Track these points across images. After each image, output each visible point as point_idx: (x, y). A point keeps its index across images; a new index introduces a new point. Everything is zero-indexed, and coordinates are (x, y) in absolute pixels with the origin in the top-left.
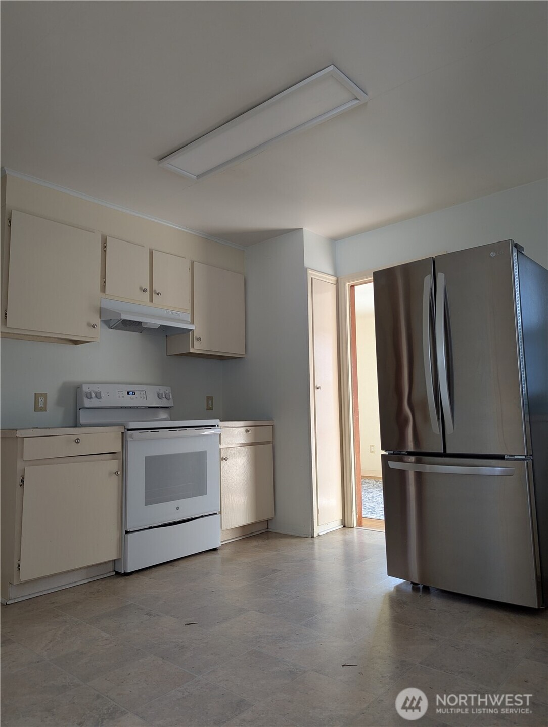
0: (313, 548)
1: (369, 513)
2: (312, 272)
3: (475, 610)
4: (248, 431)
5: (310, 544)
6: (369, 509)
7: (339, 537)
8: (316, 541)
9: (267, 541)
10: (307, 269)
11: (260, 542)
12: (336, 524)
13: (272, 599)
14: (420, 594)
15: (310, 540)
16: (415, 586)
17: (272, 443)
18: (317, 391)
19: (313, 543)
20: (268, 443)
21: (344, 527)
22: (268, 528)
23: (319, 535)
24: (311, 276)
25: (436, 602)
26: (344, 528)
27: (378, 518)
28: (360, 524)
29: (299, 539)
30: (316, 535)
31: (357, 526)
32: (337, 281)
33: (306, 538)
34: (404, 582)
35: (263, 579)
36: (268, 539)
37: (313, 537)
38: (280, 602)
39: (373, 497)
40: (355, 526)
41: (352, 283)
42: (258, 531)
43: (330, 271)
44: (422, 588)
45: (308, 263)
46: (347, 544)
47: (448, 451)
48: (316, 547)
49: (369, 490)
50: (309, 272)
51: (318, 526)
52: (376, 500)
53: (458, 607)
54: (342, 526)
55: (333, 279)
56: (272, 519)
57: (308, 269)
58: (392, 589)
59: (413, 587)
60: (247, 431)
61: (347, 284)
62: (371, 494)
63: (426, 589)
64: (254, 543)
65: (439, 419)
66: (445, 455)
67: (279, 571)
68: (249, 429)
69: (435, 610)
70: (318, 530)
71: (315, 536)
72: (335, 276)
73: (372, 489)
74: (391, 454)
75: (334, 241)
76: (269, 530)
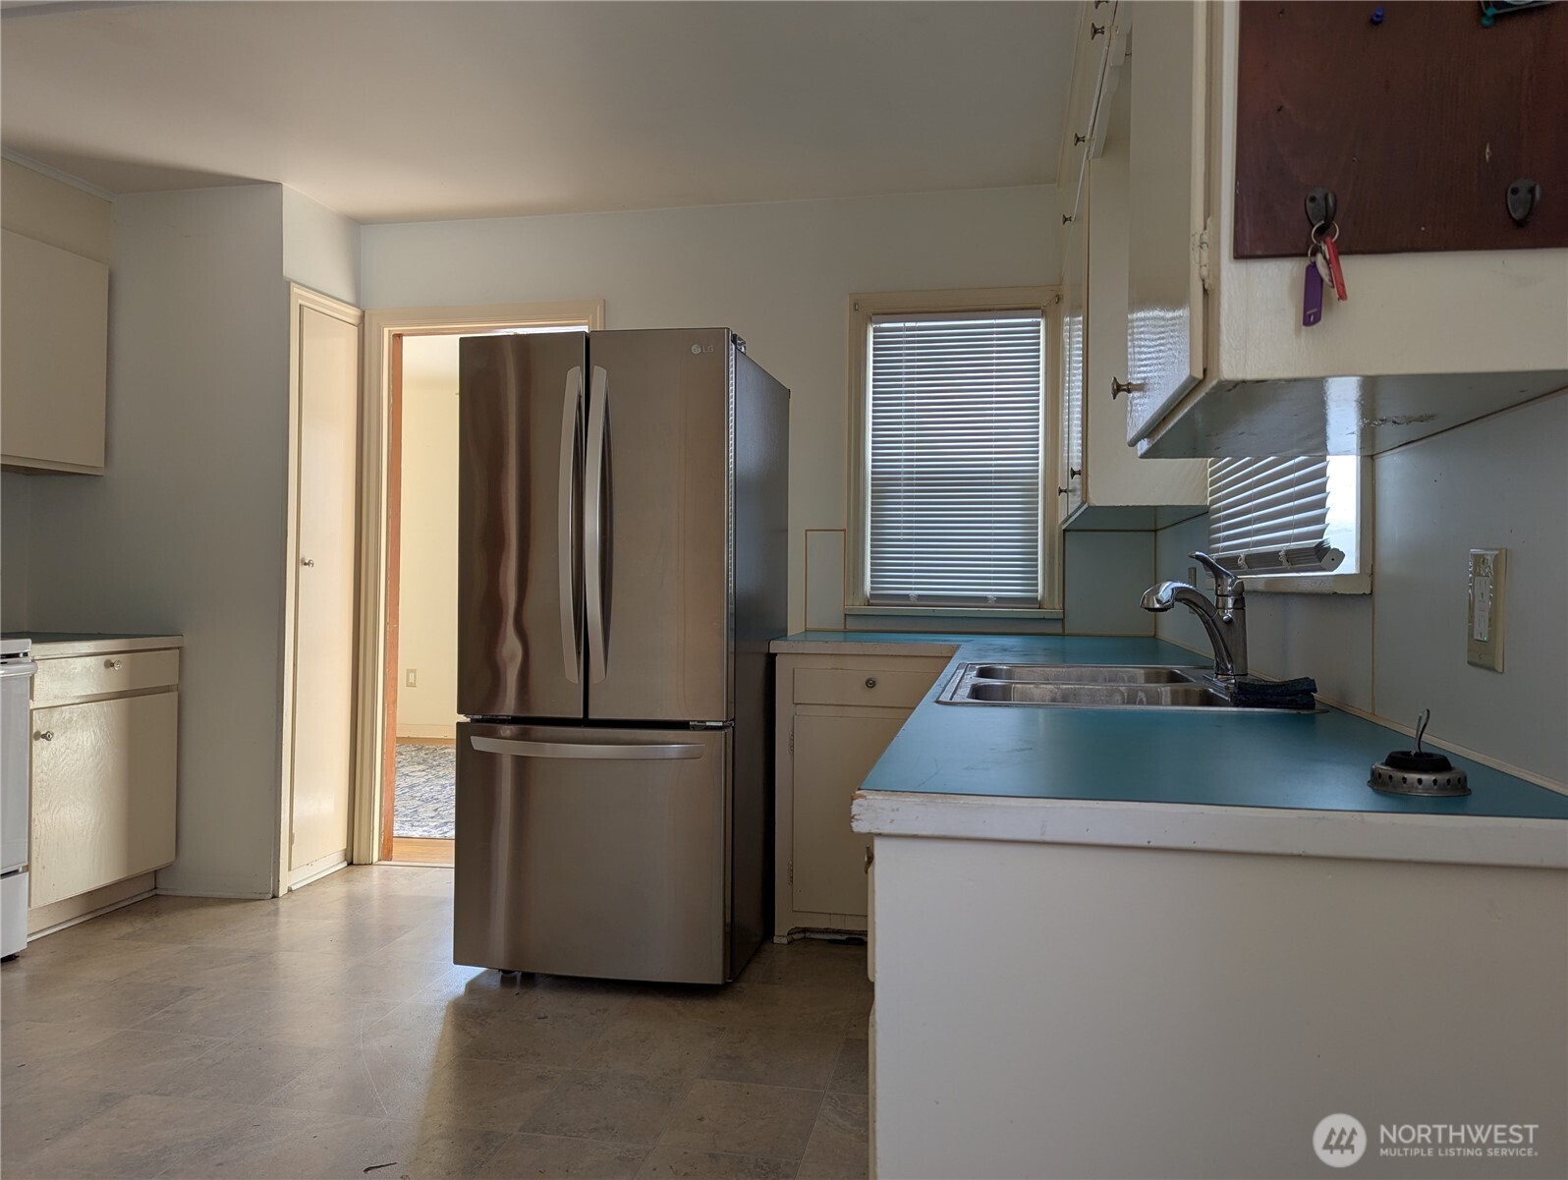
0: (275, 924)
1: (407, 826)
2: (303, 293)
3: (617, 1003)
4: (112, 665)
5: (269, 914)
6: (406, 815)
7: (337, 891)
8: (283, 905)
9: (157, 921)
10: (288, 284)
11: (139, 925)
12: (333, 861)
13: (186, 1059)
14: (517, 990)
15: (268, 906)
16: (506, 975)
17: (177, 691)
18: (303, 569)
19: (276, 913)
20: (166, 689)
21: (351, 864)
22: (156, 888)
23: (290, 890)
24: (300, 301)
25: (546, 1002)
26: (351, 868)
27: (426, 834)
28: (387, 854)
29: (240, 906)
30: (283, 891)
31: (379, 860)
32: (362, 318)
33: (258, 903)
34: (485, 972)
35: (155, 1014)
36: (157, 913)
37: (275, 897)
38: (210, 1062)
39: (412, 787)
40: (375, 858)
41: (397, 329)
42: (131, 898)
43: (346, 293)
44: (518, 978)
45: (290, 269)
46: (355, 903)
47: (592, 716)
48: (283, 919)
49: (403, 770)
50: (295, 290)
51: (290, 870)
52: (419, 794)
53: (587, 1001)
54: (345, 864)
55: (352, 314)
56: (168, 867)
57: (292, 284)
58: (461, 990)
59: (503, 977)
60: (109, 665)
61: (386, 330)
62: (408, 780)
63: (529, 979)
64: (124, 928)
65: (579, 653)
66: (586, 722)
67: (198, 989)
68: (113, 658)
69: (545, 1017)
70: (288, 880)
71: (281, 895)
72: (356, 305)
73: (410, 768)
74: (478, 721)
75: (357, 227)
76: (158, 892)
